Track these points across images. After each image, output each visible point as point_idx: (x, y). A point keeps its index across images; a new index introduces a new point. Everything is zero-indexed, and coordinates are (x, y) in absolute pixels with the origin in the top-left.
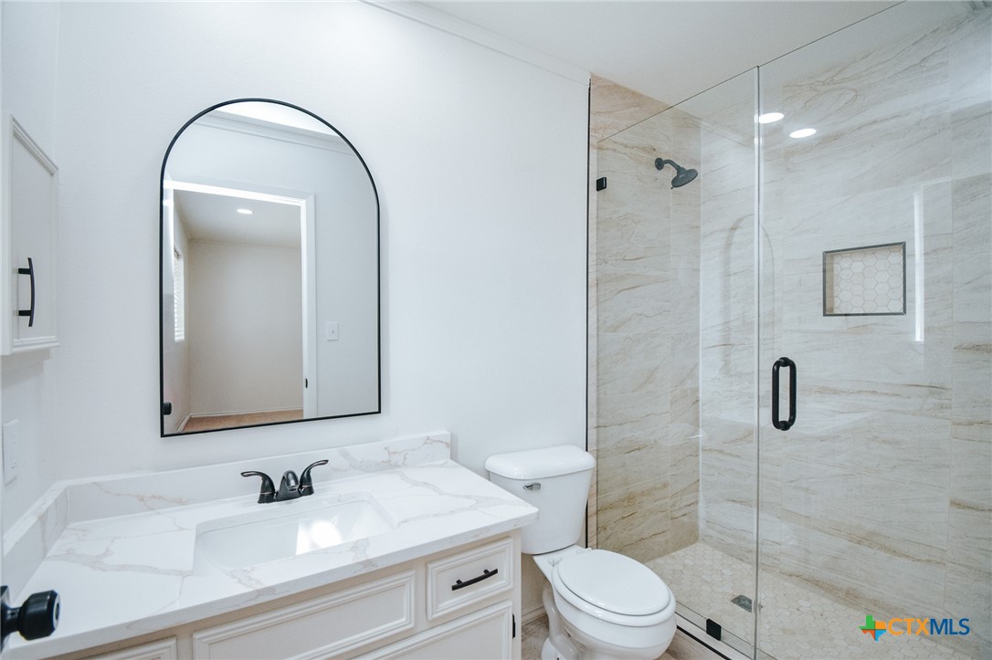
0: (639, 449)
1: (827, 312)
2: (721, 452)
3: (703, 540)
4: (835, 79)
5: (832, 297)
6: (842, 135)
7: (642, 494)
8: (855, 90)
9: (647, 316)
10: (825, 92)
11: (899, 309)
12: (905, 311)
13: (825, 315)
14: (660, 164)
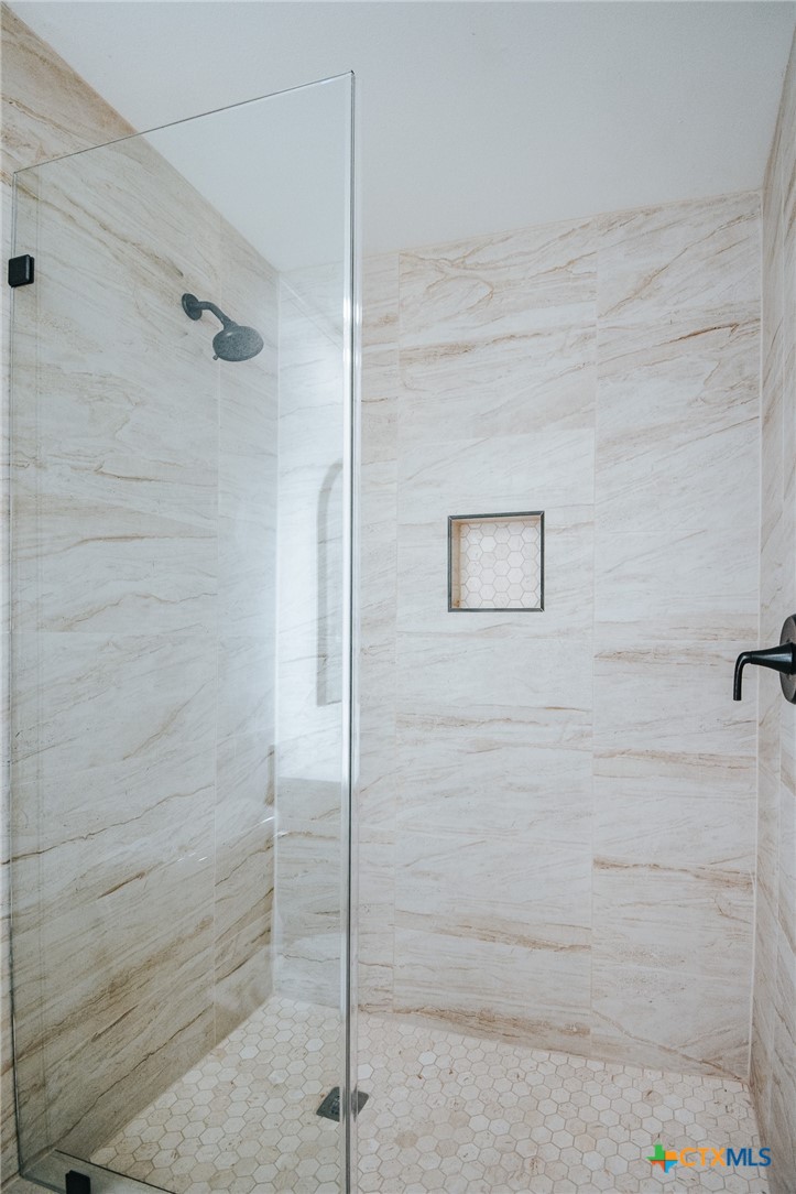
0: (140, 875)
1: (454, 606)
2: (308, 834)
3: (279, 989)
4: (468, 262)
5: (459, 585)
6: (473, 347)
7: (150, 964)
8: (490, 284)
9: (161, 601)
10: (456, 278)
11: (534, 602)
12: (542, 607)
13: (451, 610)
14: (193, 307)
